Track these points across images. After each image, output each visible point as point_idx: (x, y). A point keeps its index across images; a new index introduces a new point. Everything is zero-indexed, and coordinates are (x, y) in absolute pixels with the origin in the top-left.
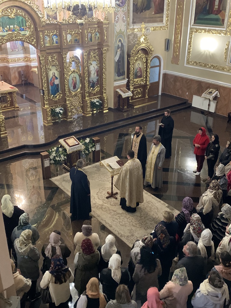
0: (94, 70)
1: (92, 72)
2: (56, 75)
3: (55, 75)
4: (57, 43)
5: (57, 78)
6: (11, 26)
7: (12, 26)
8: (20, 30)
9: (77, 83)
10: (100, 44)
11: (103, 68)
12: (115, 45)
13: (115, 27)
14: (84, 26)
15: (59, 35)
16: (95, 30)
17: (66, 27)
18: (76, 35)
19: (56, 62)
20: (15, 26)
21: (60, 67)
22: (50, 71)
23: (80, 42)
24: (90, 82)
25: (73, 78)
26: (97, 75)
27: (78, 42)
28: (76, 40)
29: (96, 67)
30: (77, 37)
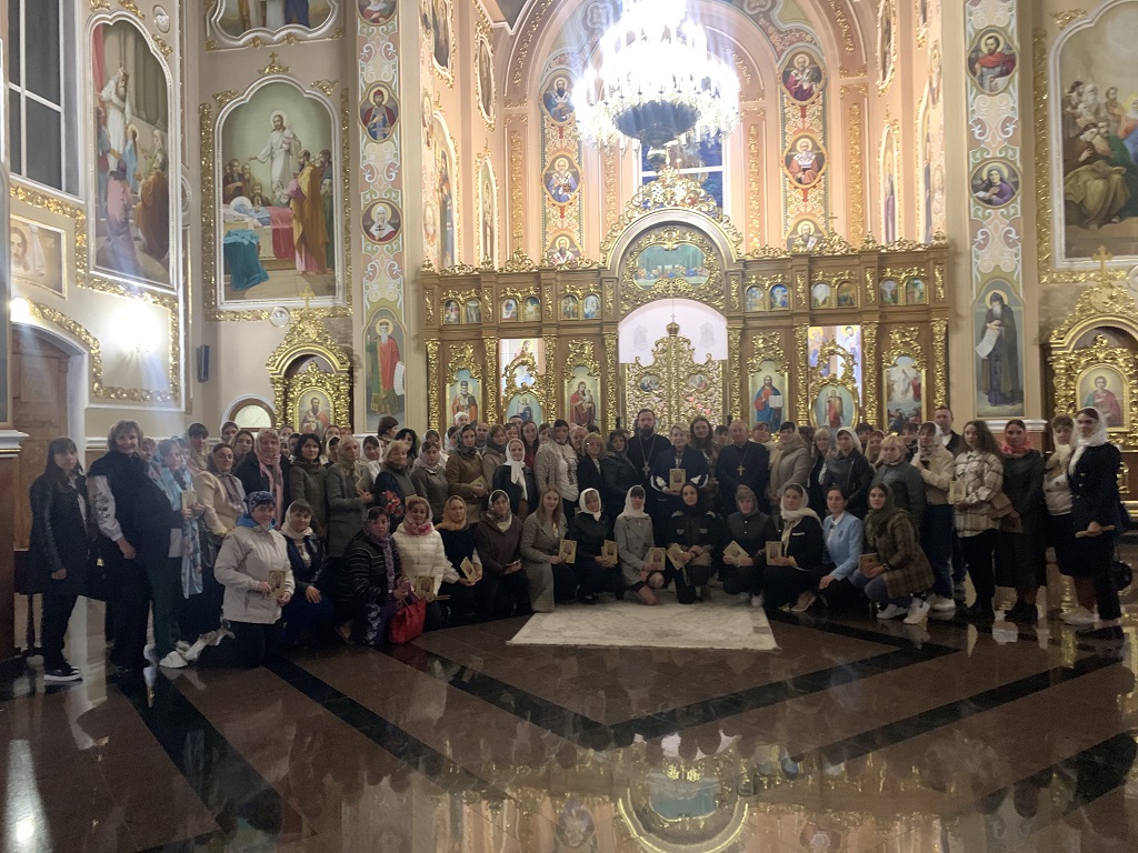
0: (904, 380)
1: (895, 387)
2: (774, 384)
3: (770, 384)
4: (784, 304)
5: (776, 392)
6: (666, 267)
7: (668, 267)
8: (688, 275)
9: (845, 413)
10: (927, 310)
11: (934, 375)
12: (978, 311)
13: (974, 260)
14: (864, 258)
15: (790, 285)
16: (910, 272)
17: (806, 261)
18: (845, 285)
19: (779, 351)
20: (677, 266)
21: (789, 365)
22: (757, 371)
23: (858, 303)
24: (890, 416)
25: (832, 399)
26: (917, 396)
27: (852, 304)
28: (846, 299)
29: (912, 373)
30: (847, 290)
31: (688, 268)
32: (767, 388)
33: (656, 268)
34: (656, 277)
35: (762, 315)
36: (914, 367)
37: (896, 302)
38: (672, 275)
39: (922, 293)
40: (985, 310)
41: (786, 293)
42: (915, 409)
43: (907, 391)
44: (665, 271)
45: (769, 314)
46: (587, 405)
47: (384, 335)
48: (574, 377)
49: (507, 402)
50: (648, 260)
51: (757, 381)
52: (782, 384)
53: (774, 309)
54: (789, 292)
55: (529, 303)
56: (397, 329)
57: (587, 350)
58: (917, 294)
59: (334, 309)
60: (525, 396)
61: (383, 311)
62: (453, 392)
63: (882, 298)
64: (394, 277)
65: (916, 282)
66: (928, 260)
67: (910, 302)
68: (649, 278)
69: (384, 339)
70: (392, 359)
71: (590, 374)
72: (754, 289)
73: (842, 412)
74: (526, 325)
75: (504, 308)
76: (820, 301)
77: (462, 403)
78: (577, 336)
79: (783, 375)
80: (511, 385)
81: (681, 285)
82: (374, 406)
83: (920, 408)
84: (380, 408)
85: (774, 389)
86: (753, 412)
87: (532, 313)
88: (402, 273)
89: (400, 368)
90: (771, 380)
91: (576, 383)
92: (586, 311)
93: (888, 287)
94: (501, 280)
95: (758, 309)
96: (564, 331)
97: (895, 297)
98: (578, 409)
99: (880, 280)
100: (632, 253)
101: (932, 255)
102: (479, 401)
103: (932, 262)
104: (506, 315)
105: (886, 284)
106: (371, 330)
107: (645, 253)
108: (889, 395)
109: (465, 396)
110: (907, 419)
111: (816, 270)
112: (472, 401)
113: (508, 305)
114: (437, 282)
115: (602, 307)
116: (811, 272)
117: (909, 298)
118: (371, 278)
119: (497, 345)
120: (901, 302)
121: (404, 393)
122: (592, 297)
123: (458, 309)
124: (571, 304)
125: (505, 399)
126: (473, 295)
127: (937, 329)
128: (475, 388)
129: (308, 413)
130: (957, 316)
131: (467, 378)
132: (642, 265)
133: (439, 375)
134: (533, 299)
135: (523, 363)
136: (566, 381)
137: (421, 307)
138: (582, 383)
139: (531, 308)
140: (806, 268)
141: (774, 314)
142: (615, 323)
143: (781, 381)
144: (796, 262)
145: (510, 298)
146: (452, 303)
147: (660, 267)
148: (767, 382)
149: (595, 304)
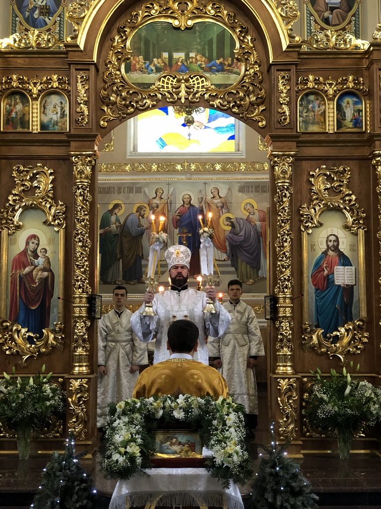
2: (342, 248)
3: (336, 248)
4: (356, 123)
8: (210, 70)
15: (365, 94)
19: (349, 195)
20: (192, 55)
21: (364, 219)
22: (316, 227)
31: (210, 59)
32: (331, 253)
33: (160, 56)
34: (158, 70)
35: (323, 138)
44: (174, 62)
45: (333, 138)
46: (39, 275)
48: (19, 227)
50: (147, 42)
51: (316, 242)
52: (354, 248)
53: (341, 130)
54: (366, 105)
57: (44, 182)
71: (46, 223)
72: (312, 97)
78: (27, 159)
79: (356, 234)
81: (199, 84)
85: (341, 255)
90: (337, 240)
91: (22, 238)
92: (44, 119)
95: (316, 129)
96: (6, 150)
98: (24, 281)
100: (119, 30)
107: (143, 31)
115: (69, 112)
122: (54, 100)
124: (20, 106)
132: (137, 50)
136: (5, 233)
138: (34, 237)
141: (343, 138)
142: (91, 139)
143: (353, 243)
144: (378, 55)
147: (165, 55)
148: (330, 244)
149: (59, 110)
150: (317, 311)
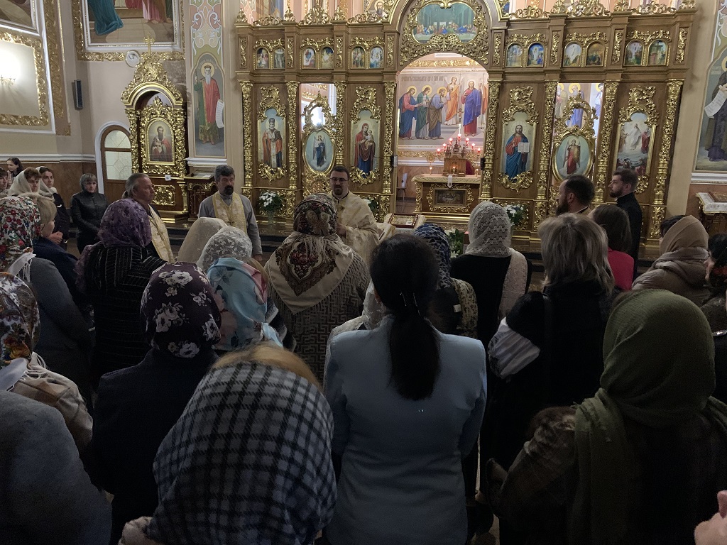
0: (636, 134)
1: (627, 140)
3: (521, 133)
4: (539, 61)
5: (525, 139)
6: (441, 24)
7: (443, 24)
8: (459, 32)
9: (581, 160)
10: (666, 71)
11: (663, 131)
12: (713, 73)
13: (718, 24)
14: (615, 20)
15: (546, 44)
16: (656, 35)
17: (562, 21)
18: (595, 45)
19: (531, 103)
20: (450, 23)
21: (538, 116)
22: (511, 121)
23: (605, 63)
24: (618, 164)
25: (572, 148)
26: (645, 149)
27: (599, 63)
28: (594, 59)
29: (643, 128)
30: (597, 50)
31: (460, 25)
32: (517, 135)
33: (432, 25)
34: (431, 32)
35: (519, 70)
36: (646, 123)
37: (639, 63)
38: (446, 31)
39: (663, 55)
40: (719, 73)
41: (543, 52)
42: (641, 160)
43: (637, 143)
44: (440, 28)
45: (526, 70)
47: (207, 76)
48: (359, 119)
49: (306, 137)
50: (426, 16)
51: (510, 129)
52: (530, 133)
53: (530, 66)
54: (545, 51)
55: (325, 53)
56: (218, 71)
57: (371, 95)
58: (660, 56)
59: (173, 53)
60: (319, 133)
61: (206, 56)
62: (263, 127)
63: (627, 58)
64: (215, 26)
65: (660, 44)
66: (674, 24)
67: (652, 64)
68: (425, 33)
69: (208, 81)
70: (214, 97)
71: (372, 117)
72: (515, 46)
73: (578, 159)
74: (322, 72)
75: (305, 56)
76: (572, 60)
77: (270, 137)
78: (363, 83)
79: (532, 125)
80: (309, 124)
81: (452, 40)
82: (201, 136)
83: (646, 159)
84: (205, 138)
85: (523, 136)
86: (504, 156)
87: (327, 61)
88: (221, 23)
89: (220, 105)
90: (521, 128)
91: (360, 124)
92: (372, 61)
93: (634, 49)
94: (302, 32)
95: (516, 65)
96: (352, 79)
97: (638, 58)
98: (361, 147)
99: (627, 42)
100: (412, 10)
101: (679, 19)
102: (283, 135)
103: (678, 25)
104: (306, 62)
105: (633, 45)
106: (197, 72)
107: (424, 10)
108: (620, 147)
109: (272, 131)
110: (633, 168)
111: (570, 30)
112: (278, 135)
113: (308, 54)
114: (250, 31)
115: (384, 58)
116: (566, 31)
117: (652, 59)
118: (197, 27)
119: (298, 88)
120: (644, 62)
121: (224, 126)
122: (377, 50)
123: (267, 56)
124: (360, 54)
125: (304, 135)
126: (280, 43)
127: (671, 89)
128: (280, 125)
129: (155, 138)
130: (693, 77)
131: (273, 116)
132: (420, 21)
133: (253, 113)
134: (329, 49)
135: (319, 105)
136: (352, 122)
137: (238, 54)
138: (366, 124)
139: (326, 56)
140: (562, 28)
141: (531, 70)
142: (394, 73)
143: (529, 130)
144: (553, 22)
145: (309, 47)
146: (263, 51)
147: (436, 24)
148: (518, 130)
149: (379, 55)
150: (507, 166)
